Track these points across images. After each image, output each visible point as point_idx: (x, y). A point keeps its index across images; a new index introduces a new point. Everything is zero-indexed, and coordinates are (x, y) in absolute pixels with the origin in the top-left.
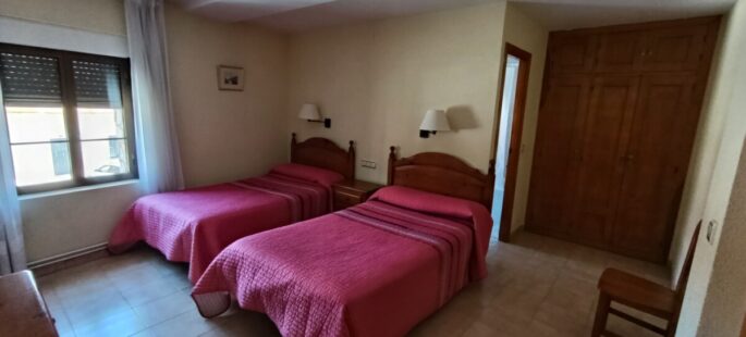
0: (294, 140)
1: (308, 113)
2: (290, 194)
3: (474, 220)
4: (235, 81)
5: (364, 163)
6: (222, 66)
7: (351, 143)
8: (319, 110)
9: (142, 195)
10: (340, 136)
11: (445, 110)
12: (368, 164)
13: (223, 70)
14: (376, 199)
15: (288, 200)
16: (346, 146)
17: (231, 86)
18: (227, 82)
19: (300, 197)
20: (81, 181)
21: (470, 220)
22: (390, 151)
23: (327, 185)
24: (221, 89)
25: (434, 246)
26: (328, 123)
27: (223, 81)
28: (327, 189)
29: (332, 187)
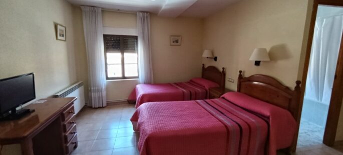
0: (203, 67)
1: (206, 54)
2: (185, 89)
3: (271, 119)
4: (177, 42)
5: (229, 79)
6: (172, 36)
7: (223, 68)
8: (213, 53)
9: (139, 83)
10: (219, 65)
11: (268, 50)
12: (231, 80)
13: (172, 37)
14: (223, 98)
15: (183, 92)
16: (221, 70)
17: (175, 44)
18: (173, 42)
19: (190, 92)
20: (124, 77)
21: (268, 117)
22: (239, 73)
23: (207, 89)
24: (171, 45)
25: (226, 126)
26: (215, 59)
27: (172, 42)
28: (206, 90)
29: (209, 90)
